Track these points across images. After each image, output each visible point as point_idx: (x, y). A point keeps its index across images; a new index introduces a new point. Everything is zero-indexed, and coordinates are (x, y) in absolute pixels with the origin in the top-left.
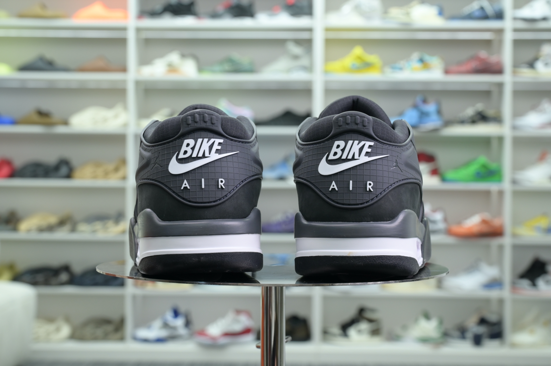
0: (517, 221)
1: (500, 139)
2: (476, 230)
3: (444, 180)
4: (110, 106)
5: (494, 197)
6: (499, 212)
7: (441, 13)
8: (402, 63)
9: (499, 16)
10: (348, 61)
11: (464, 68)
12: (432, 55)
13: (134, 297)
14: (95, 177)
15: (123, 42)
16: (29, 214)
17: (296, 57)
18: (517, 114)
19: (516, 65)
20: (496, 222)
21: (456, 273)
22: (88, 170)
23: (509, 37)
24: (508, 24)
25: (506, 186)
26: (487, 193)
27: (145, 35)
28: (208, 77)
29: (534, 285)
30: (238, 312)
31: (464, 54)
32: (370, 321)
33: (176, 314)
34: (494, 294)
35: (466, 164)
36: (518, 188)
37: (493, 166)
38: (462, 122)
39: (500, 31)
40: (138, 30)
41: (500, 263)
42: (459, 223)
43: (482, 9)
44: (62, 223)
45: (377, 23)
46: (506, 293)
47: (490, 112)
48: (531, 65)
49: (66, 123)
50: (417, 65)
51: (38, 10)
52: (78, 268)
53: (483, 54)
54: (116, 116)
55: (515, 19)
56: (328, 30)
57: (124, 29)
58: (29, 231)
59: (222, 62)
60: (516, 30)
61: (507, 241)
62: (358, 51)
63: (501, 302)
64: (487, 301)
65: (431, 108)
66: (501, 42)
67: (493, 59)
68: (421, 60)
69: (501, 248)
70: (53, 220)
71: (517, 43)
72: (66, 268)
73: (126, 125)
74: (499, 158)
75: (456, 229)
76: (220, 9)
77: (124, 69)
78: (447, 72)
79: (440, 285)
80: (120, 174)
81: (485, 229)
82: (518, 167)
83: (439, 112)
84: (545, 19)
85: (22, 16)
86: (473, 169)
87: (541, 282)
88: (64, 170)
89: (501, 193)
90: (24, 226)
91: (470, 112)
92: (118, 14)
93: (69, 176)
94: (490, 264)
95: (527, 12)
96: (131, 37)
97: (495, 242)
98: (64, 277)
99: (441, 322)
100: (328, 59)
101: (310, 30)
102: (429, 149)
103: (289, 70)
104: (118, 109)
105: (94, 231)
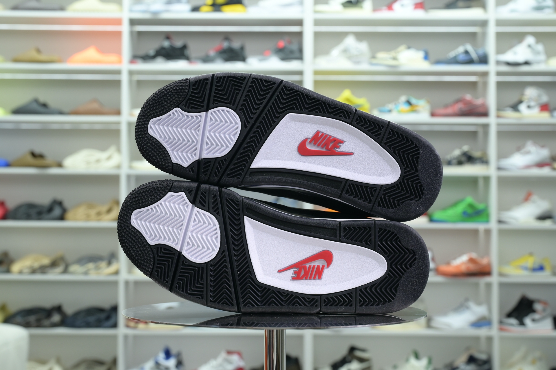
0: (503, 261)
1: (487, 179)
2: (464, 268)
3: (431, 220)
4: (103, 149)
5: (482, 235)
6: (487, 252)
7: (426, 57)
8: (390, 106)
9: (484, 60)
11: (450, 110)
12: (419, 98)
13: (126, 337)
14: (88, 218)
15: (117, 84)
16: (21, 256)
18: (502, 155)
19: (499, 109)
20: (484, 261)
21: (444, 313)
22: (81, 211)
23: (493, 80)
24: (491, 68)
25: (493, 225)
26: (476, 232)
27: (136, 78)
29: (522, 323)
30: (229, 353)
31: (451, 96)
32: (361, 360)
33: (168, 354)
34: (483, 332)
35: (455, 204)
36: (503, 226)
37: (481, 206)
38: (450, 163)
39: (485, 74)
40: (131, 73)
41: (488, 303)
42: (448, 263)
43: (467, 52)
44: (54, 264)
45: (365, 67)
46: (494, 331)
47: (476, 154)
48: (515, 107)
49: (60, 165)
50: (406, 107)
51: (34, 55)
52: (69, 310)
53: (468, 97)
54: (109, 158)
55: (498, 63)
56: (316, 73)
57: (118, 72)
58: (21, 272)
60: (499, 74)
61: (494, 279)
62: (347, 94)
63: (490, 339)
64: (477, 339)
66: (485, 84)
67: (479, 102)
68: (409, 103)
69: (489, 286)
70: (46, 261)
71: (500, 85)
72: (58, 309)
73: (119, 167)
74: (486, 199)
75: (444, 268)
76: (212, 53)
77: (118, 113)
78: (433, 115)
79: (429, 325)
80: (113, 215)
81: (472, 267)
82: (503, 207)
84: (527, 63)
85: (16, 60)
86: (460, 209)
87: (528, 321)
88: (57, 211)
89: (488, 232)
90: (16, 267)
91: (457, 153)
92: (113, 58)
93: (62, 218)
94: (479, 303)
95: (510, 56)
96: (125, 78)
97: (483, 281)
98: (56, 318)
99: (430, 362)
101: (300, 73)
104: (112, 150)
105: (86, 273)
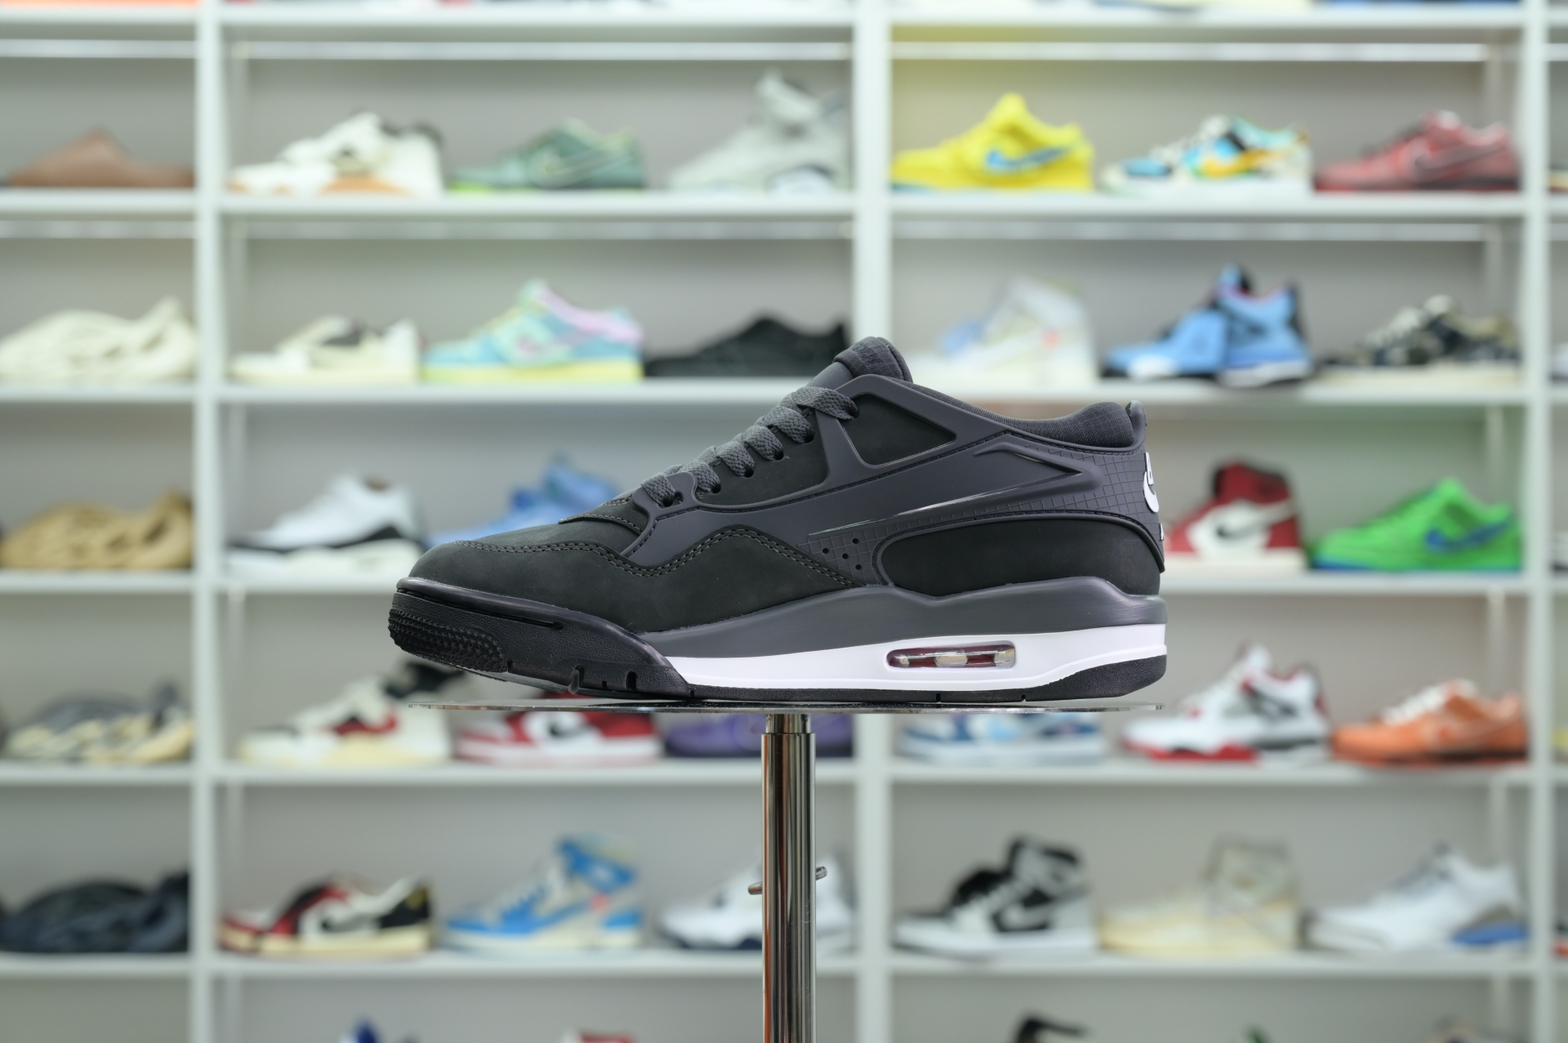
1: (1514, 415)
2: (1429, 736)
3: (1315, 565)
5: (1497, 614)
6: (1515, 679)
8: (1168, 154)
10: (975, 146)
11: (1381, 169)
12: (1271, 124)
13: (219, 984)
14: (79, 558)
15: (183, 72)
17: (794, 132)
20: (1504, 710)
21: (1360, 895)
22: (54, 535)
23: (1536, 56)
24: (1532, 14)
25: (1535, 580)
26: (1477, 604)
27: (247, 50)
28: (475, 201)
34: (1498, 962)
35: (1400, 507)
37: (1492, 514)
38: (1379, 359)
39: (1510, 37)
40: (230, 34)
42: (1375, 719)
46: (1538, 960)
47: (1476, 325)
50: (1225, 159)
53: (1449, 118)
54: (153, 344)
56: (900, 33)
57: (186, 32)
59: (527, 151)
60: (1557, 35)
61: (1538, 774)
62: (1011, 108)
63: (1522, 987)
64: (1480, 985)
65: (1269, 308)
67: (1486, 136)
68: (1235, 142)
69: (1520, 795)
73: (189, 375)
74: (1511, 490)
75: (1361, 735)
77: (186, 180)
78: (1320, 184)
79: (1304, 940)
80: (169, 548)
81: (1459, 731)
83: (1295, 324)
86: (1417, 522)
89: (1518, 604)
91: (1406, 321)
94: (1484, 860)
96: (208, 54)
97: (1502, 778)
100: (900, 141)
101: (843, 34)
102: (1265, 455)
103: (769, 180)
104: (165, 314)
105: (74, 758)
